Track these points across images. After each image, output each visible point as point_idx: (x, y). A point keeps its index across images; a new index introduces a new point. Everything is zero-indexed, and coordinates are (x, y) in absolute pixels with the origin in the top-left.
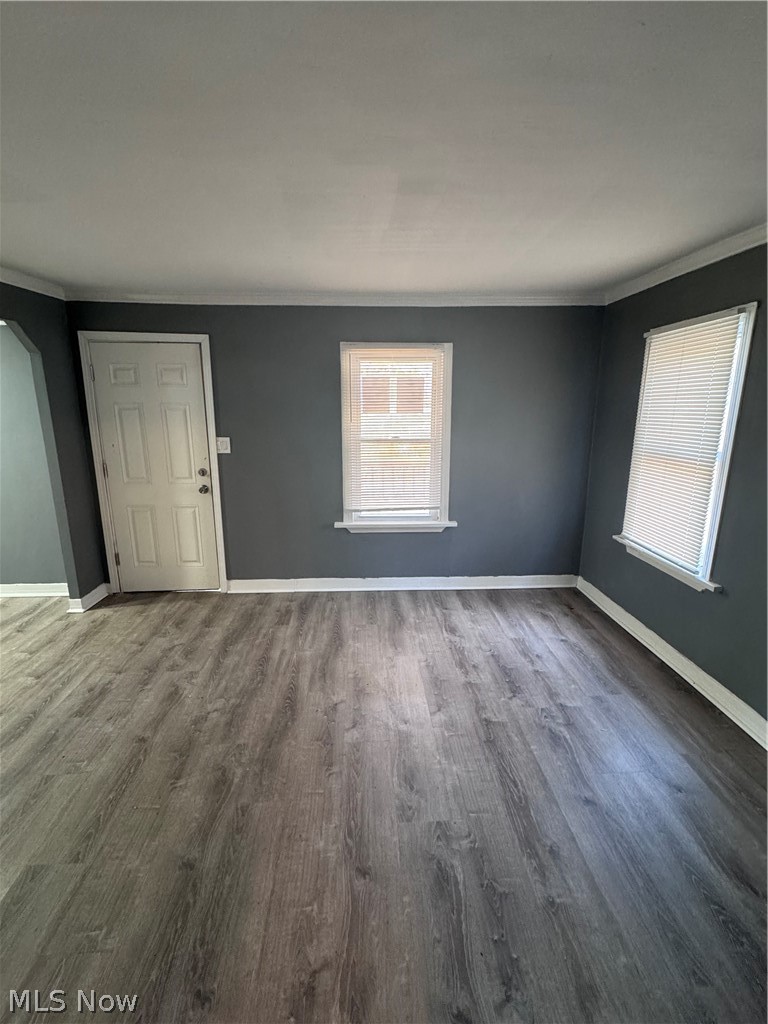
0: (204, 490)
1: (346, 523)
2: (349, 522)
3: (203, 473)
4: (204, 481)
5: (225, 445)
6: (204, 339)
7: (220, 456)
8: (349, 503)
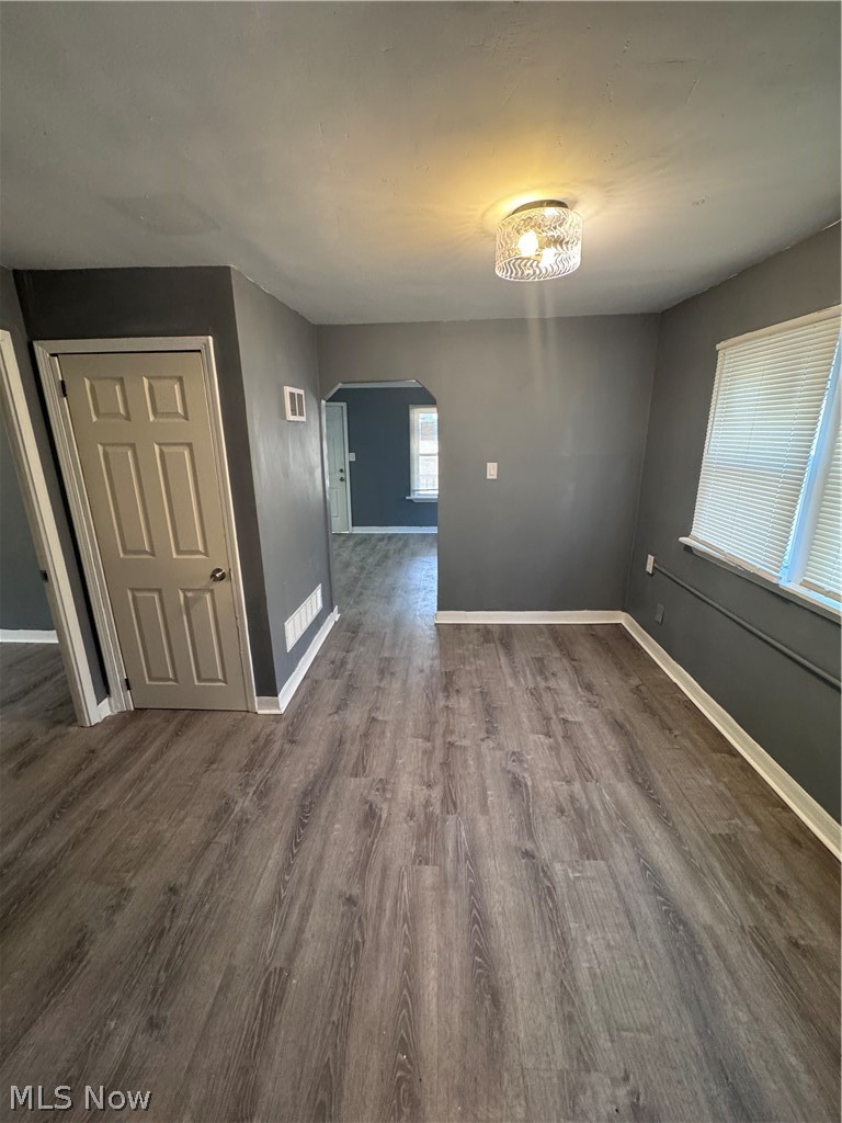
0: (342, 480)
1: (412, 497)
2: (413, 496)
3: (341, 471)
4: (342, 475)
5: (352, 457)
6: (344, 404)
7: (350, 462)
8: (414, 486)
